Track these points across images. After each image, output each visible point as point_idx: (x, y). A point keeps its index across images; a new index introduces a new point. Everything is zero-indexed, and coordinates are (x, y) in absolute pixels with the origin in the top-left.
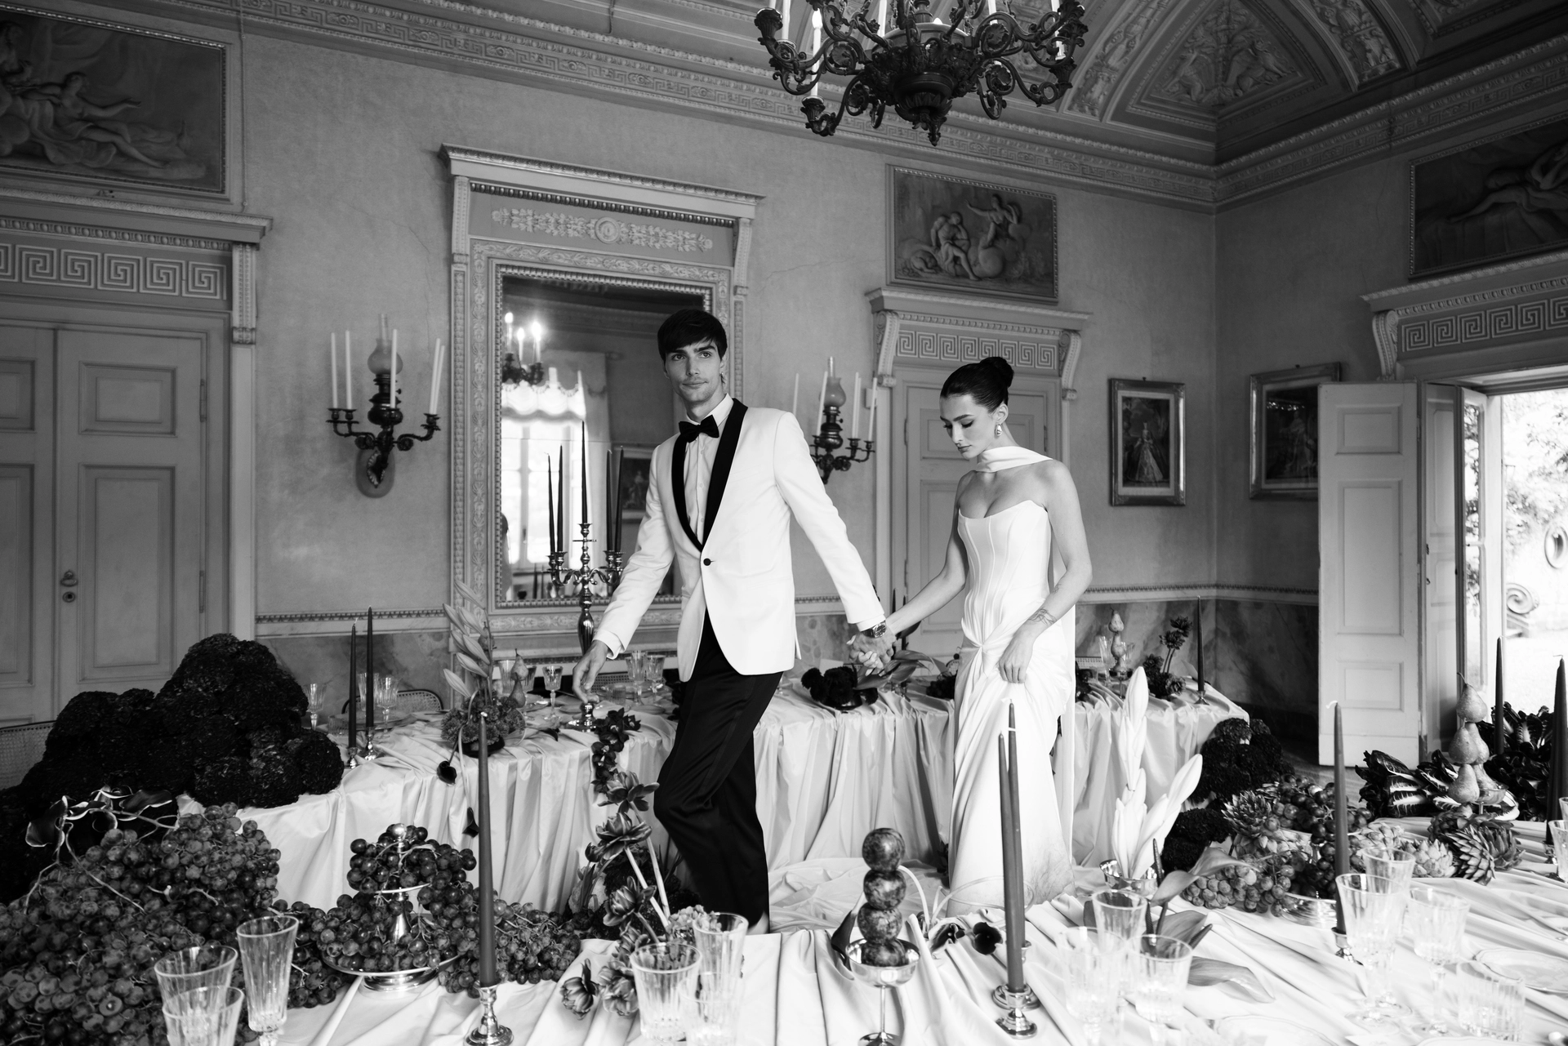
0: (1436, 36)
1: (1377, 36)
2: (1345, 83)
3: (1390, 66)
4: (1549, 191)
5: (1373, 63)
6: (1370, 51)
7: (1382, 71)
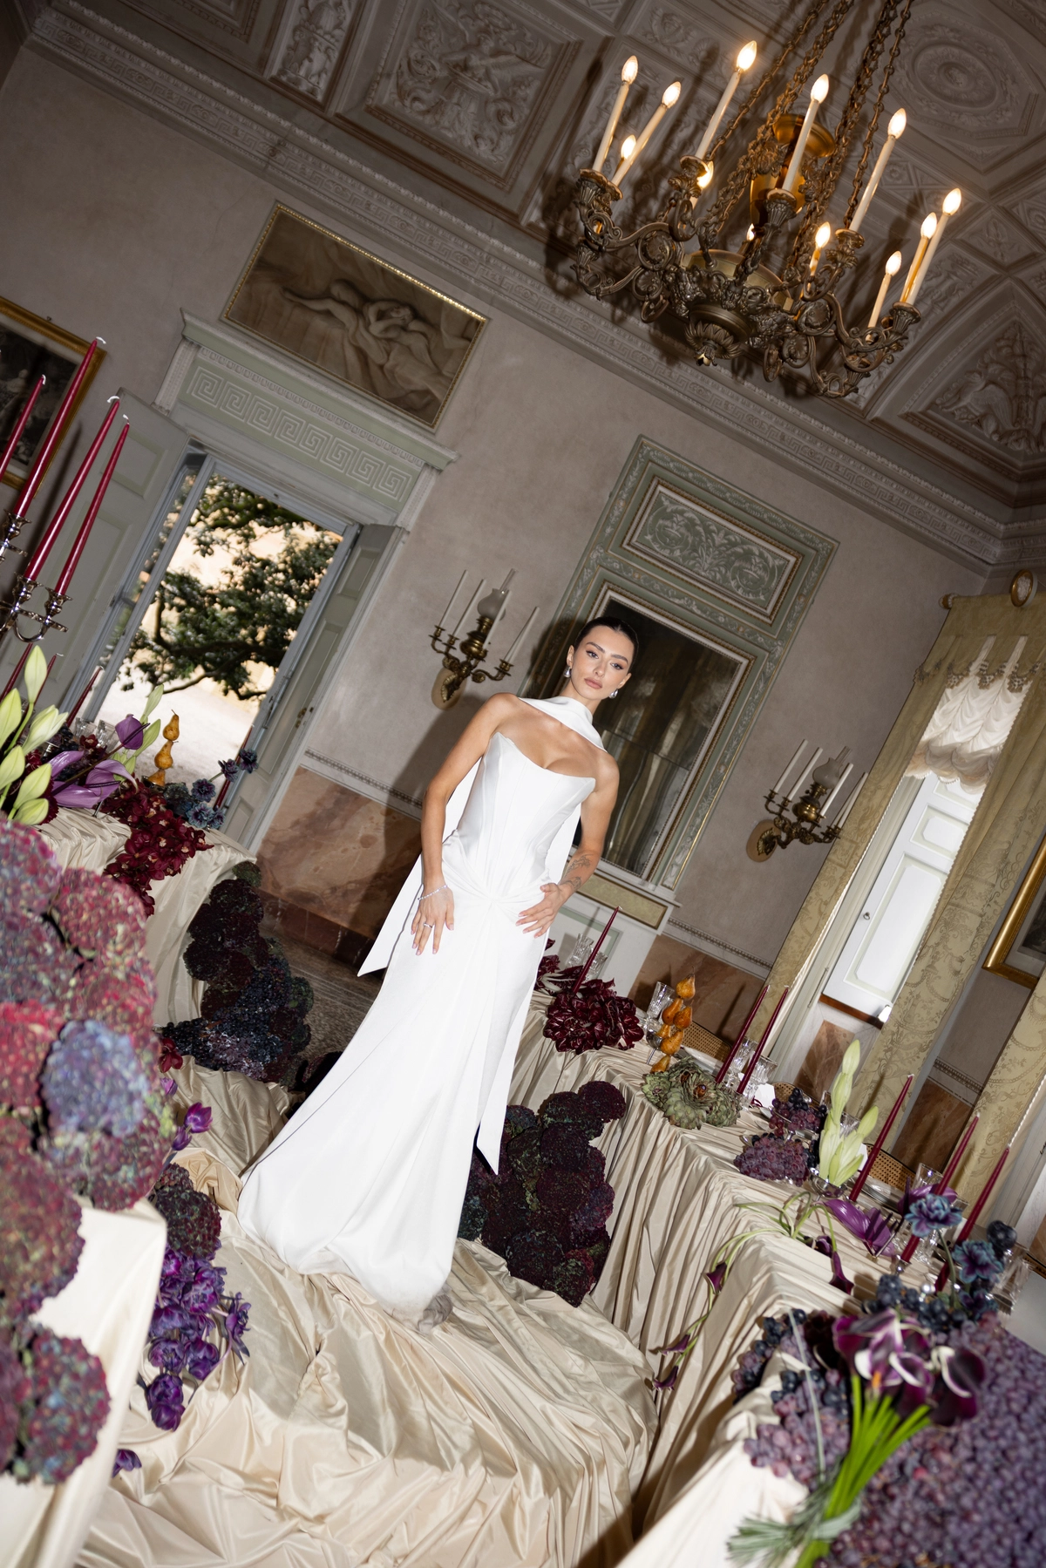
0: (369, 110)
1: (329, 57)
2: (263, 62)
3: (313, 92)
4: (375, 338)
5: (302, 73)
6: (311, 60)
7: (303, 88)
